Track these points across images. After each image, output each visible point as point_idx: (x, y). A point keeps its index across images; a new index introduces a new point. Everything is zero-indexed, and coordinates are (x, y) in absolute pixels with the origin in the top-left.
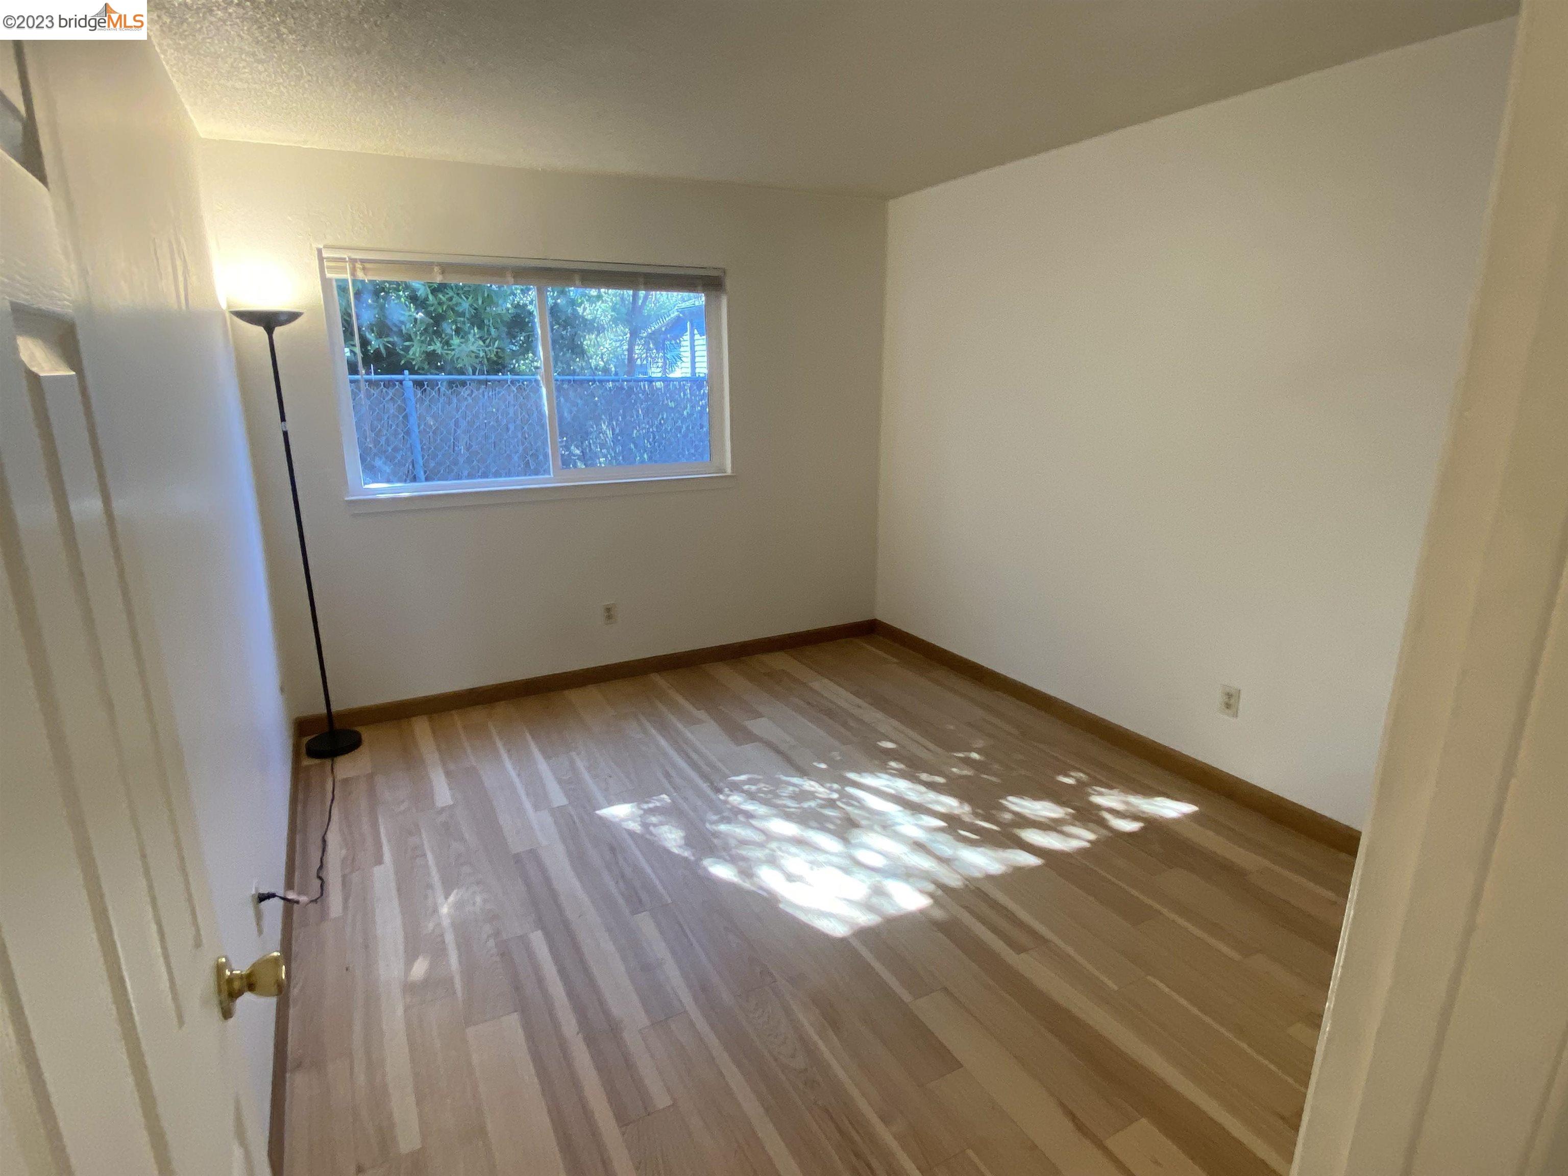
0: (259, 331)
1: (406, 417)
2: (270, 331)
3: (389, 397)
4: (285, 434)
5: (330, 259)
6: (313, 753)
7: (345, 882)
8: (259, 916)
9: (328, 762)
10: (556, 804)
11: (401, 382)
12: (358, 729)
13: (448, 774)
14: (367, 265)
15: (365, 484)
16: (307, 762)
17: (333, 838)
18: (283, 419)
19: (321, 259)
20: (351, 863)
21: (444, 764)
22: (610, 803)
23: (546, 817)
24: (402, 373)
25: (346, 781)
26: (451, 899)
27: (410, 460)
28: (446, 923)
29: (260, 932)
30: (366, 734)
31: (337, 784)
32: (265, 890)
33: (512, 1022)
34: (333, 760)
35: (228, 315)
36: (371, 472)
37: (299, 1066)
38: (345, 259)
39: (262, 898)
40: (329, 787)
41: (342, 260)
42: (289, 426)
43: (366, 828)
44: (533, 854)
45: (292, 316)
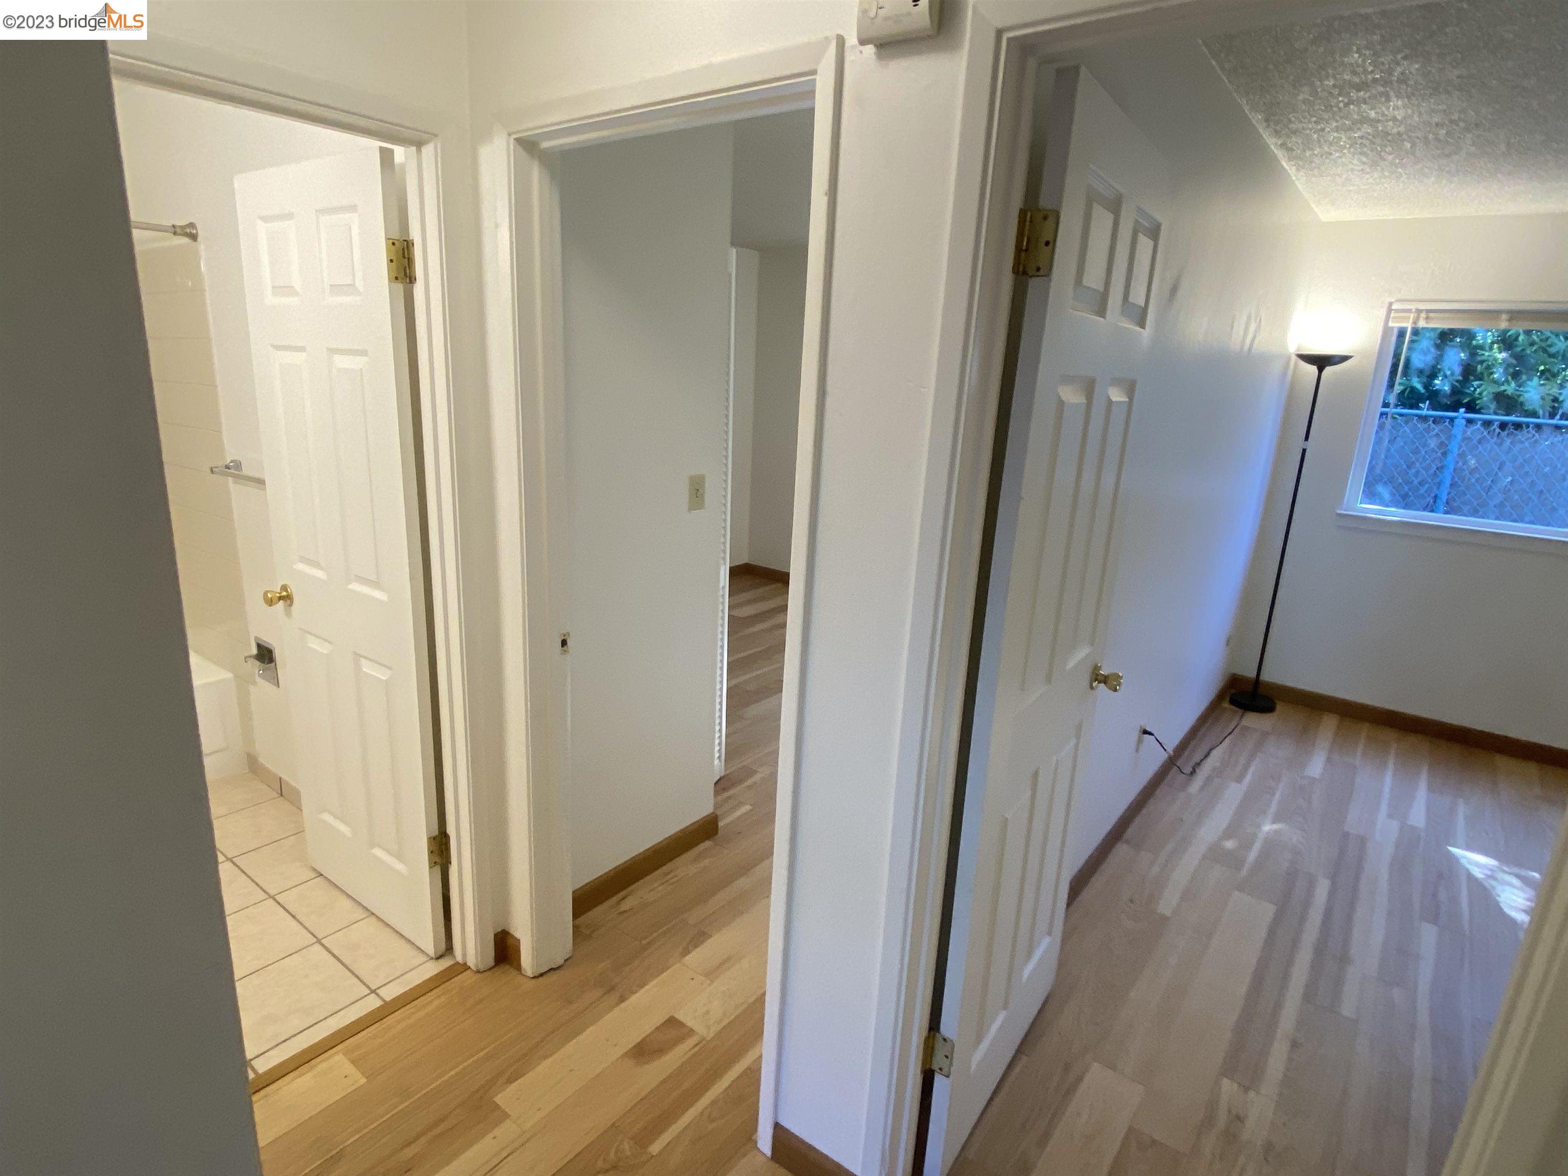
0: (1314, 369)
1: (1445, 454)
2: (1321, 370)
3: (1435, 432)
4: (1304, 451)
5: (1397, 311)
6: (1233, 702)
7: (1209, 779)
8: (1140, 741)
9: (1240, 711)
10: (1410, 822)
11: (1452, 420)
12: (1276, 701)
13: (1329, 760)
14: (1431, 315)
15: (1361, 503)
16: (1226, 705)
17: (1216, 754)
18: (1307, 438)
19: (1390, 310)
20: (1218, 772)
21: (1331, 752)
22: (1469, 848)
23: (1395, 825)
24: (1456, 410)
25: (1246, 728)
26: (1275, 827)
27: (1433, 495)
28: (1261, 836)
29: (1137, 750)
30: (1279, 707)
31: (1239, 727)
32: (1148, 729)
33: (1267, 911)
34: (1244, 713)
35: (1294, 358)
36: (1370, 494)
37: (1127, 842)
38: (1412, 310)
39: (1146, 732)
40: (1232, 727)
41: (1409, 311)
42: (1311, 445)
43: (1242, 761)
44: (1362, 841)
45: (1344, 359)
